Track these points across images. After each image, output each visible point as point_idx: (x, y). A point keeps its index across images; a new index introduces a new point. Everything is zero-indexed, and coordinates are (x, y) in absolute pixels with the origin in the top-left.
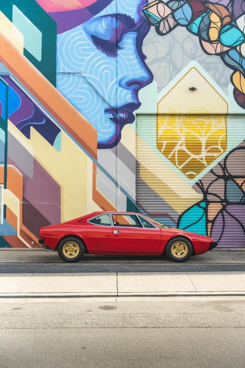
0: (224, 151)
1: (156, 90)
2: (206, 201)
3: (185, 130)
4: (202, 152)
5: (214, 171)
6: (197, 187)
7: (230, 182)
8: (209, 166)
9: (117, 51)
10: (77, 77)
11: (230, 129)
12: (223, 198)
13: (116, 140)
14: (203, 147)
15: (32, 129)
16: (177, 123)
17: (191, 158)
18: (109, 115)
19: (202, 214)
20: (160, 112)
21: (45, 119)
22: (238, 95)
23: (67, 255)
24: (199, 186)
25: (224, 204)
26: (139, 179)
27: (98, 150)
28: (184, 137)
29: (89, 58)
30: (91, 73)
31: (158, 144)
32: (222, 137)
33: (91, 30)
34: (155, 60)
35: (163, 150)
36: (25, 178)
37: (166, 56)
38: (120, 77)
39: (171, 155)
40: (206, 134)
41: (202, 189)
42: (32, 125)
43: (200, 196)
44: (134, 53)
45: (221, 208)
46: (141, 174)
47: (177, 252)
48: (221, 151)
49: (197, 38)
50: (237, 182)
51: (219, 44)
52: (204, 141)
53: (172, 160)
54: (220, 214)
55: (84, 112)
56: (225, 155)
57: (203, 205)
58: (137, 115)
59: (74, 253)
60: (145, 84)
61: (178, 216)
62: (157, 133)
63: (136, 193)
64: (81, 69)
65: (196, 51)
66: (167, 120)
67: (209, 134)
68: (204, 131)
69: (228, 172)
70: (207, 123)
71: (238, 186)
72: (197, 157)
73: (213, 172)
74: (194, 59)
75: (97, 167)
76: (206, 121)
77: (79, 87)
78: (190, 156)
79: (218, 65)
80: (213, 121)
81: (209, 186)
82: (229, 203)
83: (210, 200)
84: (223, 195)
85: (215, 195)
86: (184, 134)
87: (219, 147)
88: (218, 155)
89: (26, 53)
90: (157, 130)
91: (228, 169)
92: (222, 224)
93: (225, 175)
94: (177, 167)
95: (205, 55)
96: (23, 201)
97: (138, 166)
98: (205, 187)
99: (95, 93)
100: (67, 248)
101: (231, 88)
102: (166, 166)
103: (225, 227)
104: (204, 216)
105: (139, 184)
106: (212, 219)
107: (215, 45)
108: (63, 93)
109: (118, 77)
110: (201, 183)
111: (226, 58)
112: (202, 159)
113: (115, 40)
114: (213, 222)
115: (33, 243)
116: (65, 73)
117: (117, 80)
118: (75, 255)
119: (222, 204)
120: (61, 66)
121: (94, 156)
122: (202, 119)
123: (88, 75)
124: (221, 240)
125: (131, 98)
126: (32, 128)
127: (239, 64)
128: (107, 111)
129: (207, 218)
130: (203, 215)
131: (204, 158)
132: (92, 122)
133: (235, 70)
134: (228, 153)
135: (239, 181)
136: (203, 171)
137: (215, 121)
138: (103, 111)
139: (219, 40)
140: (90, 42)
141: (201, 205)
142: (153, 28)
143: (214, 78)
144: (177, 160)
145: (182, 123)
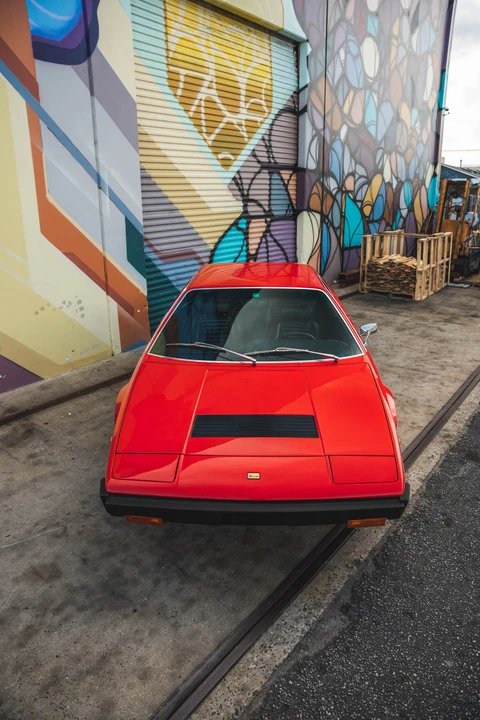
0: (269, 113)
2: (246, 215)
3: (216, 49)
4: (241, 110)
5: (257, 153)
6: (235, 187)
7: (275, 177)
8: (251, 142)
11: (276, 66)
12: (267, 208)
14: (243, 98)
16: (200, 27)
17: (225, 120)
19: (241, 243)
24: (237, 184)
25: (269, 219)
27: (37, 62)
28: (214, 66)
31: (171, 75)
32: (266, 81)
39: (193, 108)
40: (245, 68)
41: (242, 192)
43: (239, 207)
45: (264, 229)
48: (264, 112)
50: (283, 177)
52: (243, 84)
53: (196, 122)
54: (264, 240)
56: (271, 121)
57: (243, 224)
61: (209, 254)
62: (167, 41)
67: (250, 69)
68: (243, 61)
69: (273, 158)
70: (246, 44)
71: (284, 184)
72: (234, 119)
73: (255, 156)
76: (244, 36)
78: (224, 116)
81: (250, 185)
82: (274, 218)
83: (252, 214)
84: (267, 203)
85: (258, 203)
86: (213, 59)
87: (263, 103)
88: (262, 119)
90: (166, 34)
91: (274, 150)
92: (266, 260)
93: (270, 162)
94: (205, 140)
98: (246, 187)
104: (245, 248)
106: (254, 252)
110: (241, 178)
112: (240, 125)
114: (255, 257)
119: (266, 222)
122: (238, 29)
129: (248, 250)
130: (242, 246)
131: (244, 123)
134: (273, 117)
135: (286, 175)
136: (243, 152)
137: (257, 42)
141: (240, 226)
144: (203, 123)
145: (209, 28)
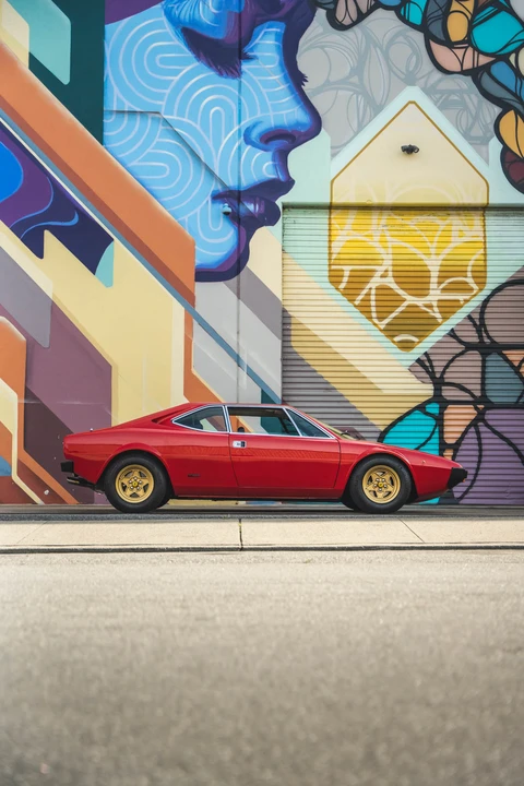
0: (481, 290)
1: (328, 152)
2: (439, 399)
3: (394, 242)
4: (431, 292)
5: (458, 334)
6: (420, 369)
7: (493, 359)
8: (448, 322)
9: (240, 64)
10: (150, 121)
11: (493, 239)
12: (478, 394)
13: (239, 262)
14: (434, 280)
15: (49, 238)
16: (374, 227)
17: (406, 304)
18: (221, 206)
19: (431, 429)
20: (337, 200)
21: (77, 216)
22: (512, 162)
23: (125, 496)
24: (424, 366)
25: (481, 406)
26: (289, 350)
27: (197, 284)
28: (391, 257)
29: (177, 78)
30: (181, 114)
31: (333, 273)
32: (474, 257)
33: (182, 17)
34: (327, 85)
35: (342, 286)
36: (31, 346)
37: (350, 75)
38: (247, 122)
39: (360, 297)
40: (439, 251)
41: (432, 374)
42: (48, 228)
43: (428, 390)
44: (279, 69)
45: (473, 417)
46: (293, 338)
47: (376, 490)
48: (472, 289)
49: (419, 37)
50: (511, 358)
51: (470, 50)
52: (434, 266)
53: (364, 309)
54: (472, 429)
55: (165, 199)
56: (483, 298)
57: (434, 409)
58: (284, 208)
59: (141, 493)
60: (302, 139)
61: (377, 435)
62: (330, 247)
63: (283, 383)
64: (160, 103)
65: (416, 66)
66: (351, 219)
67: (447, 251)
68: (435, 245)
69: (489, 337)
70: (442, 228)
71: (512, 366)
72: (420, 302)
73: (455, 336)
74: (412, 83)
75: (195, 322)
76: (439, 221)
77: (155, 143)
78: (404, 300)
79: (466, 96)
80: (455, 222)
81: (447, 366)
82: (491, 406)
83: (448, 399)
84: (479, 387)
85: (461, 387)
86: (390, 251)
87: (470, 280)
88: (467, 297)
89: (35, 65)
90: (330, 241)
91: (489, 328)
92: (477, 453)
93: (482, 342)
94: (375, 324)
95: (438, 75)
96: (26, 397)
97: (287, 321)
98: (438, 370)
99: (189, 157)
100: (125, 481)
101: (495, 147)
102: (350, 321)
103: (483, 459)
104: (436, 435)
105: (289, 363)
106: (453, 441)
107: (460, 52)
108: (120, 156)
109: (242, 123)
110: (430, 361)
111: (486, 80)
112: (430, 307)
113: (237, 39)
114: (456, 447)
115: (47, 492)
116: (123, 112)
117: (239, 130)
118: (143, 496)
119: (476, 408)
120: (115, 98)
121: (187, 298)
122: (431, 217)
123: (175, 117)
124: (474, 489)
125: (272, 169)
126: (47, 234)
127: (515, 95)
128: (217, 197)
129: (441, 438)
130: (433, 432)
131: (435, 304)
132: (182, 222)
133: (506, 107)
134: (489, 293)
135: (515, 356)
136: (434, 333)
137: (460, 222)
138: (209, 198)
139: (468, 41)
140: (178, 43)
141: (428, 410)
142: (321, 13)
143: (457, 125)
144: (373, 309)
145: (386, 226)
